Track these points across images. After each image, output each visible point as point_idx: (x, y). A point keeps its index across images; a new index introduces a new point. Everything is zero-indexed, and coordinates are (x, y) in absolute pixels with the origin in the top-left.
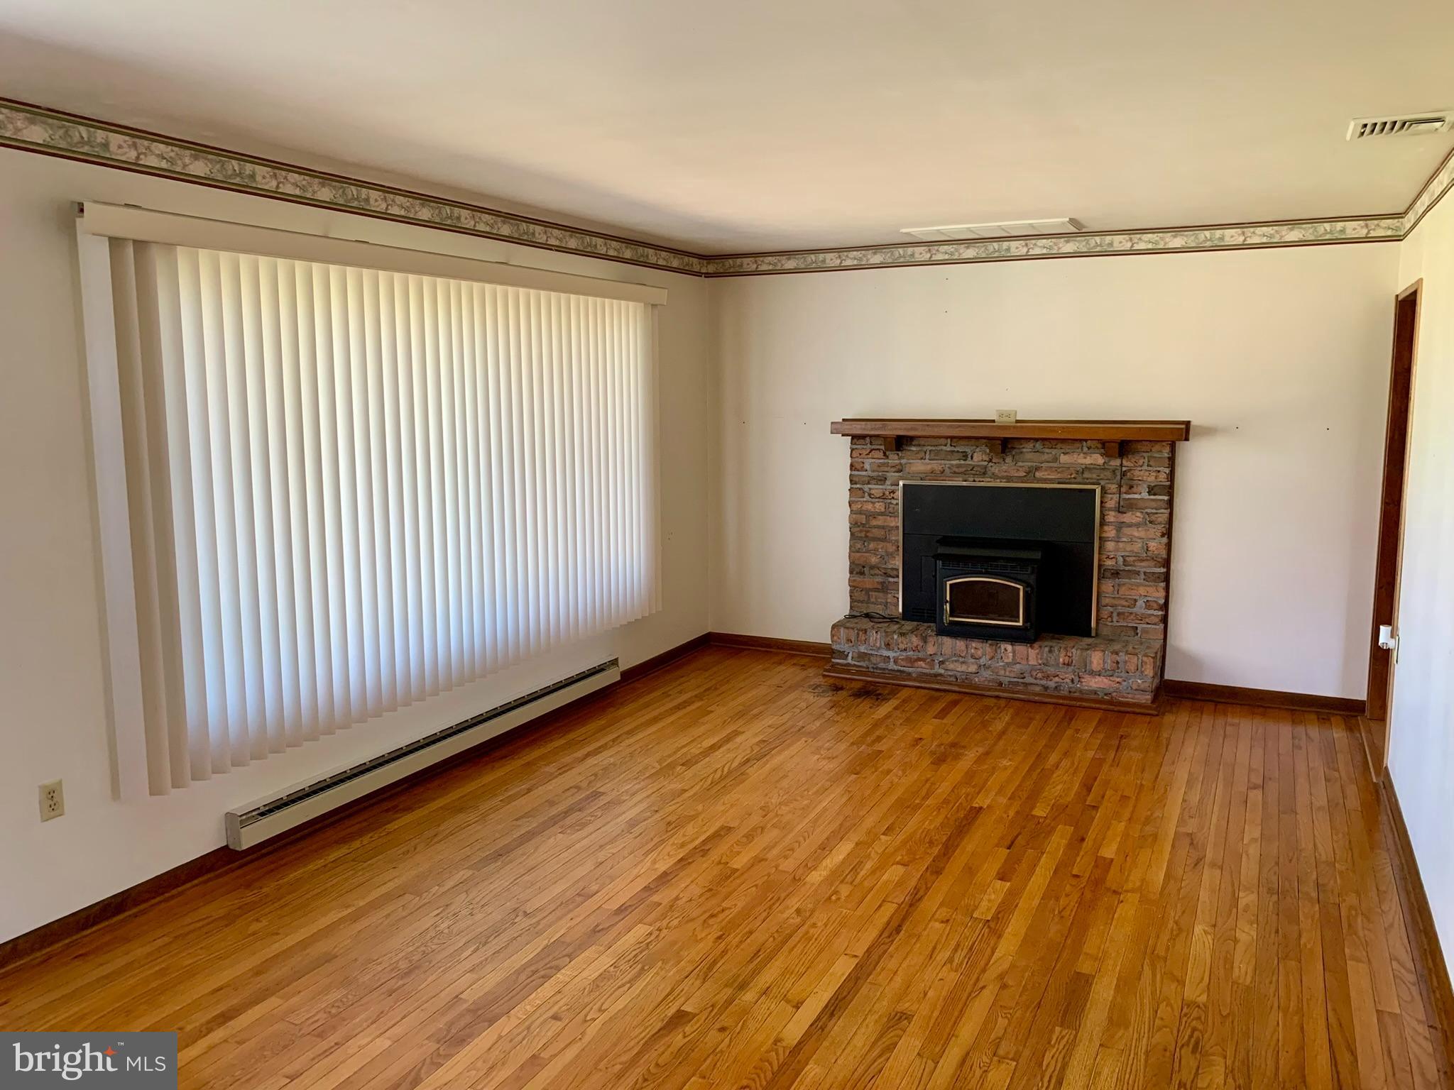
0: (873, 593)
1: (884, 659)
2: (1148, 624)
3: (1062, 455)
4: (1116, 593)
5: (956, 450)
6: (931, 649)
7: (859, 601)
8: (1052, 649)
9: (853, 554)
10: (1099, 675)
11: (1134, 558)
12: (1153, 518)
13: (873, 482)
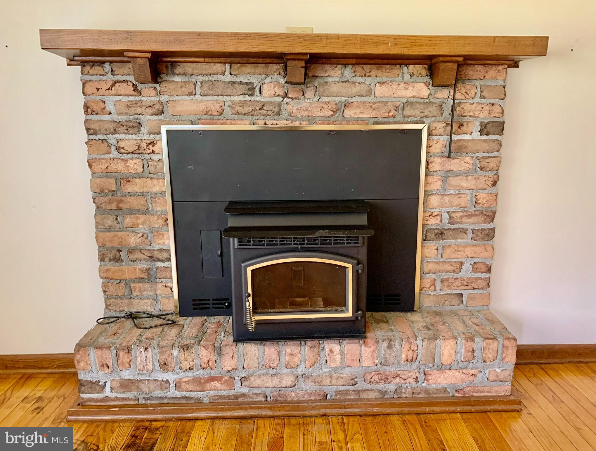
0: (136, 285)
1: (161, 385)
2: (474, 288)
3: (378, 85)
4: (439, 256)
5: (238, 80)
6: (228, 363)
7: (117, 297)
8: (393, 343)
9: (101, 234)
10: (450, 369)
11: (461, 214)
12: (484, 163)
13: (122, 129)
